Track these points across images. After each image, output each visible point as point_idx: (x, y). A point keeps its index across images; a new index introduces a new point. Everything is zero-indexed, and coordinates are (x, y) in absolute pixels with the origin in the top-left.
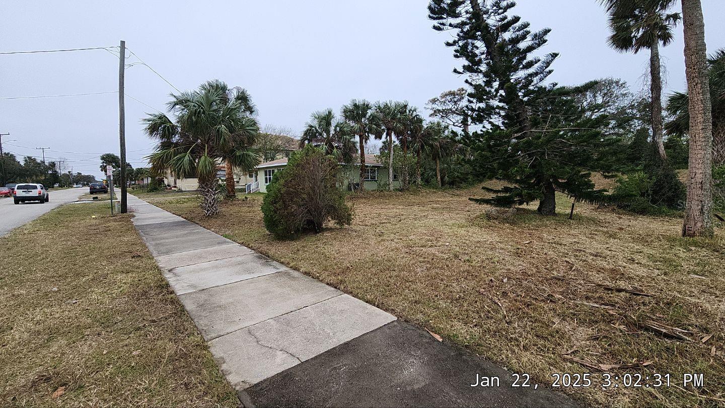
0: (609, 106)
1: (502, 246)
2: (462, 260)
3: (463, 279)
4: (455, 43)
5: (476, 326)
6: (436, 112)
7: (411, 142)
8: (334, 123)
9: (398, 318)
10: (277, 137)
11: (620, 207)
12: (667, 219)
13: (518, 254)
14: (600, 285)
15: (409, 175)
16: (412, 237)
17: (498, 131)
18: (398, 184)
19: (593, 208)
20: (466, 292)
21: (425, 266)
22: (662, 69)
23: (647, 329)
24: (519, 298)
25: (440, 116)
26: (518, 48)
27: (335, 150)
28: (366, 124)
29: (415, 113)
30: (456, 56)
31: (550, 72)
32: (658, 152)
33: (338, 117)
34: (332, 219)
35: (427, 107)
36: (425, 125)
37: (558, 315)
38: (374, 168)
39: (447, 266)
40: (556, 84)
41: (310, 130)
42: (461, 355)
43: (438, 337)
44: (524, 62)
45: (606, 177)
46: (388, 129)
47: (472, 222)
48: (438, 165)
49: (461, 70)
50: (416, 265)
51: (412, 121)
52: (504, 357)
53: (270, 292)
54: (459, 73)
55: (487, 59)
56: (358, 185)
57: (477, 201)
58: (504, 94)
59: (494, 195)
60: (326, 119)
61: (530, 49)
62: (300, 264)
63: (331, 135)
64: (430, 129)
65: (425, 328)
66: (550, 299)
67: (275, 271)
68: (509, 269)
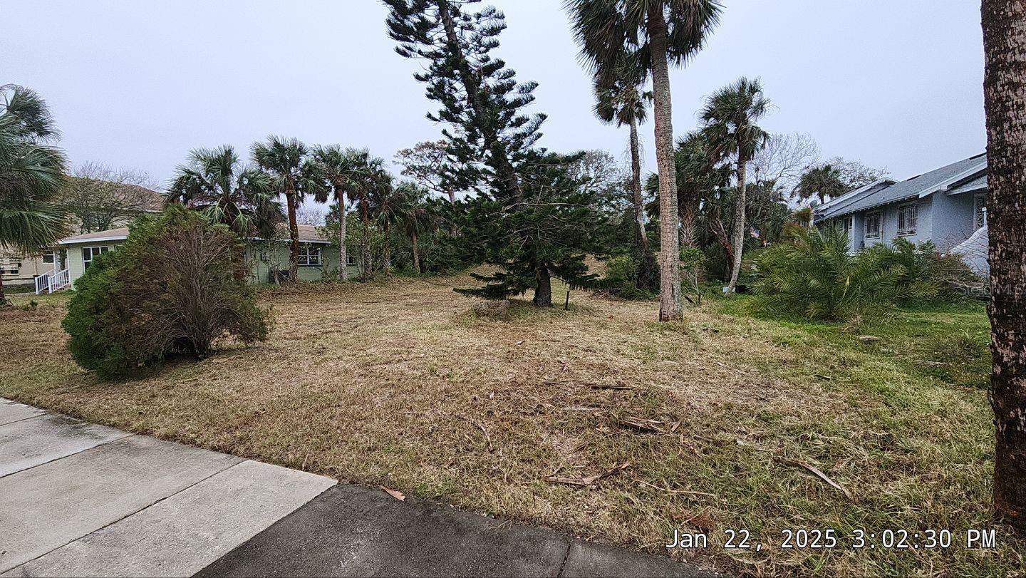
0: (600, 181)
1: (491, 350)
2: (441, 375)
3: (440, 402)
4: (426, 78)
5: (451, 465)
6: (410, 170)
7: (374, 209)
8: (237, 169)
9: (340, 480)
10: (113, 187)
11: (612, 293)
12: (650, 303)
13: (508, 359)
14: (588, 385)
15: (373, 257)
16: (372, 350)
17: (486, 202)
18: (356, 271)
19: (589, 295)
20: (443, 421)
21: (387, 392)
22: (640, 148)
23: (627, 426)
24: (505, 417)
25: (416, 175)
26: (504, 100)
27: (241, 216)
28: (298, 178)
29: (378, 168)
30: (429, 96)
31: (539, 135)
32: (640, 234)
33: (245, 162)
34: (231, 332)
35: (396, 160)
36: (395, 185)
37: (547, 429)
38: (314, 247)
39: (420, 387)
40: (546, 150)
41: (188, 178)
42: (429, 512)
43: (399, 496)
44: (513, 119)
45: (599, 259)
46: (337, 188)
47: (458, 321)
48: (415, 243)
49: (437, 116)
50: (375, 392)
51: (374, 178)
52: (483, 499)
53: (77, 488)
54: (435, 120)
55: (469, 107)
56: (286, 273)
57: (463, 292)
58: (490, 155)
59: (485, 284)
60: (222, 164)
61: (518, 103)
62: (155, 421)
63: (233, 191)
64: (402, 191)
65: (381, 487)
66: (540, 410)
67: (95, 443)
68: (498, 380)
